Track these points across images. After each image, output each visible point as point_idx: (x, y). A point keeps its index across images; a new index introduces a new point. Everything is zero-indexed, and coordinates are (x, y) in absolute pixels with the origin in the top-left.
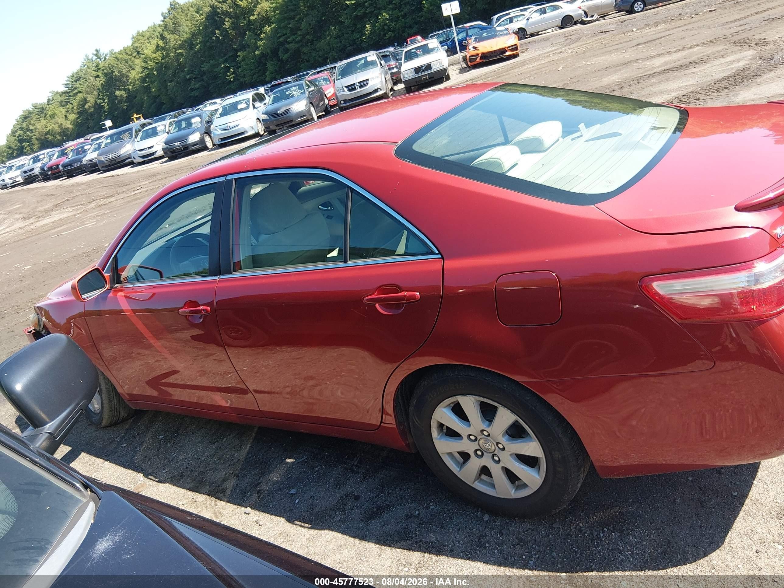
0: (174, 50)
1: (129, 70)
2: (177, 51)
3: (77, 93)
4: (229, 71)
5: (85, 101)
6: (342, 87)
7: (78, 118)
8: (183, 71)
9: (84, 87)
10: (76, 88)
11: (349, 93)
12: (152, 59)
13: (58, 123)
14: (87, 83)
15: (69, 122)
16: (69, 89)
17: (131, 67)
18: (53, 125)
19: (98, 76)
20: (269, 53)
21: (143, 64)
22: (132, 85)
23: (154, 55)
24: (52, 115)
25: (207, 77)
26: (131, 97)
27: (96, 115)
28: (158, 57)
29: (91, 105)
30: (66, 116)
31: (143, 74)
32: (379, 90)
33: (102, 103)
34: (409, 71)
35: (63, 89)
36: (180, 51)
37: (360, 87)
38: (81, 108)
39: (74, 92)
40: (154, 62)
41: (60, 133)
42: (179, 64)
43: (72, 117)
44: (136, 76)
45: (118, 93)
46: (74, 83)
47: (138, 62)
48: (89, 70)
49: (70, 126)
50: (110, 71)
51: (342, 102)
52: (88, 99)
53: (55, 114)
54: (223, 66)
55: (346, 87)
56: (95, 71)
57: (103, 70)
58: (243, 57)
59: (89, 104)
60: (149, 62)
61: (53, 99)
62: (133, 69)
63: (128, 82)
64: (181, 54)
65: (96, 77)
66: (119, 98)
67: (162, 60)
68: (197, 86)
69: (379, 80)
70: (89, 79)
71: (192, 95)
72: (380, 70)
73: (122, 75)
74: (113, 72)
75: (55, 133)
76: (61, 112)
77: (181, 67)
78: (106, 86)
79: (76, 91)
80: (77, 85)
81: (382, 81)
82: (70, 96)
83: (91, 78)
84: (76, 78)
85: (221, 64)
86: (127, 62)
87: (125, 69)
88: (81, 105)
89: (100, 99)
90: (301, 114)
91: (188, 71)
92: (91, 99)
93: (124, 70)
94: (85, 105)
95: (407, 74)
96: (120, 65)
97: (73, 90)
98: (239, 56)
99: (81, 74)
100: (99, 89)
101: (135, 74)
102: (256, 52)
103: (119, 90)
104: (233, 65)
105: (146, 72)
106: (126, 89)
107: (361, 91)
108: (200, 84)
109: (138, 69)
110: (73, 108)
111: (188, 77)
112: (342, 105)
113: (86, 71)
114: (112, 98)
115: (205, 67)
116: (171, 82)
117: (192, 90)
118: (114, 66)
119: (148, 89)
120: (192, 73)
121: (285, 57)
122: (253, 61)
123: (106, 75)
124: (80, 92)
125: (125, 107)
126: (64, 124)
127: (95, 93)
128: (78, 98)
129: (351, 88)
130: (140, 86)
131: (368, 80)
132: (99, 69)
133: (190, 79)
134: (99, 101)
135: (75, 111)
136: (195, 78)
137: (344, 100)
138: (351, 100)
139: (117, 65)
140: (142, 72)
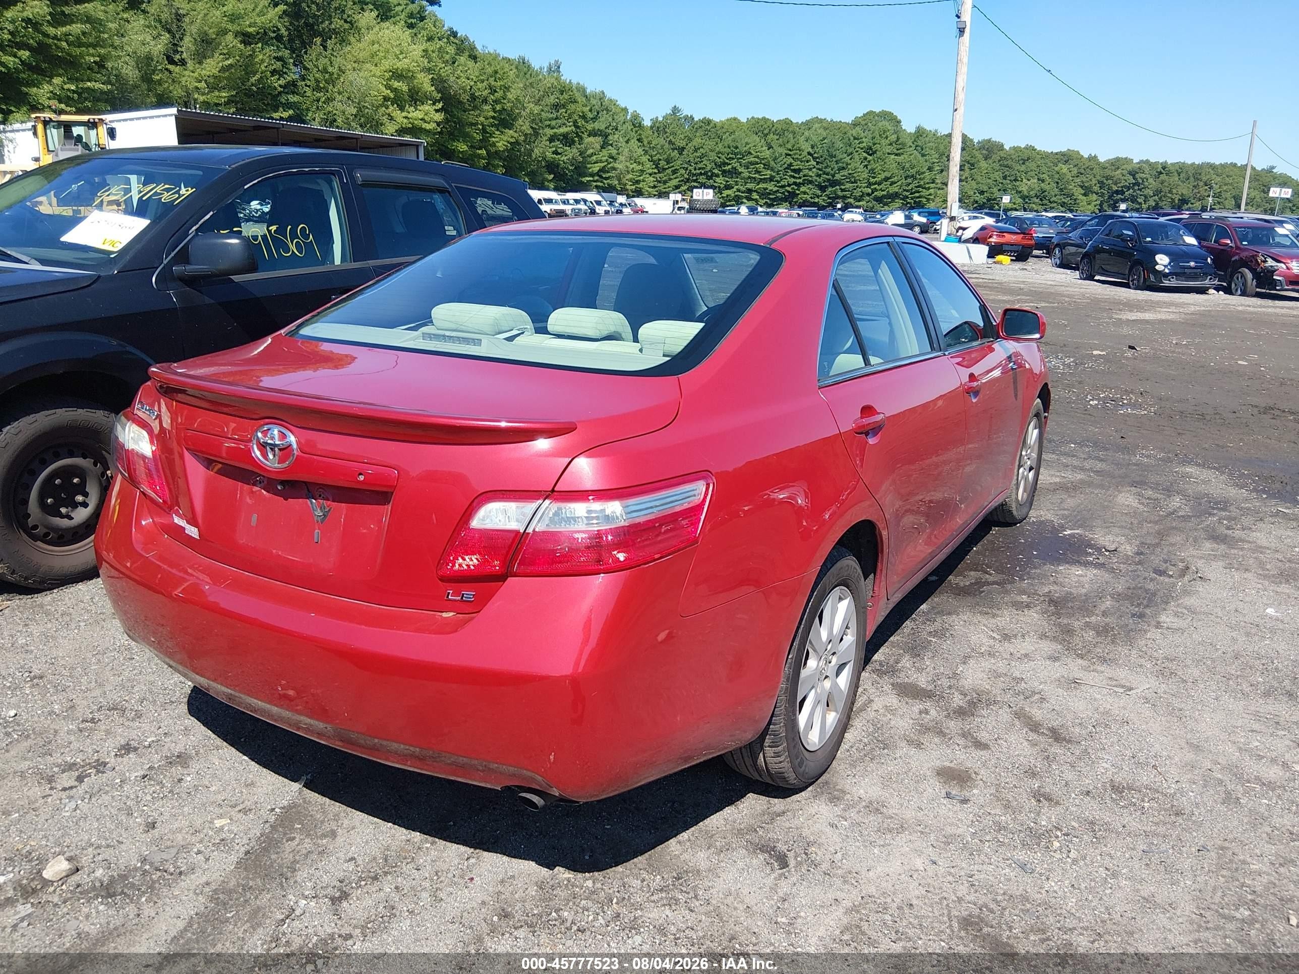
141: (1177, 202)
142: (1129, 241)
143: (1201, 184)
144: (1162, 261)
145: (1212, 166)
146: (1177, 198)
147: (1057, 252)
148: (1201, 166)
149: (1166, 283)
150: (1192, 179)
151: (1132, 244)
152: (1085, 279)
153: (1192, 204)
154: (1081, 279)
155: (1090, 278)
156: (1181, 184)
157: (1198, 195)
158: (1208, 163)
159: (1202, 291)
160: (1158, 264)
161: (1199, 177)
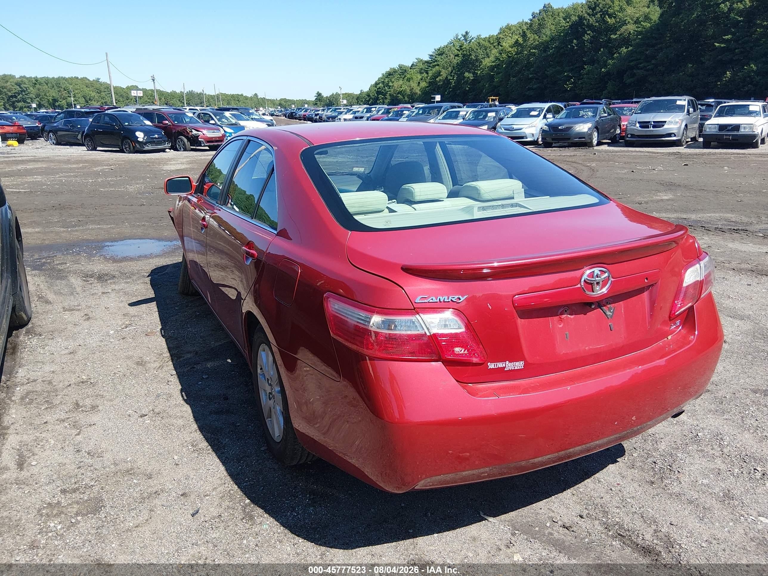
0: (529, 49)
1: (485, 57)
2: (531, 51)
3: (436, 65)
4: (569, 80)
5: (439, 74)
6: (636, 122)
7: (428, 87)
8: (528, 70)
9: (443, 62)
10: (436, 61)
11: (640, 129)
12: (507, 52)
13: (410, 87)
14: (447, 59)
15: (419, 88)
16: (432, 60)
17: (487, 55)
18: (406, 87)
19: (457, 55)
20: (615, 73)
21: (498, 55)
22: (481, 70)
23: (510, 49)
24: (410, 78)
25: (547, 81)
26: (477, 80)
27: (442, 89)
28: (513, 52)
29: (442, 79)
30: (419, 83)
31: (493, 64)
32: (673, 135)
33: (451, 80)
34: (713, 126)
35: (427, 58)
36: (534, 51)
37: (654, 127)
38: (433, 79)
39: (434, 64)
40: (508, 54)
41: (409, 95)
42: (529, 63)
43: (423, 84)
44: (488, 64)
45: (467, 74)
46: (437, 56)
47: (495, 52)
48: (453, 48)
49: (419, 92)
50: (468, 54)
51: (629, 136)
52: (441, 73)
53: (412, 78)
54: (566, 74)
55: (639, 122)
56: (458, 50)
57: (463, 51)
58: (588, 70)
59: (441, 78)
60: (503, 54)
61: (416, 65)
62: (489, 57)
63: (479, 67)
64: (534, 54)
65: (456, 56)
66: (466, 79)
67: (515, 55)
68: (535, 86)
69: (678, 126)
70: (450, 56)
71: (527, 93)
72: (684, 116)
73: (477, 60)
74: (470, 55)
75: (406, 94)
76: (417, 77)
77: (529, 65)
78: (460, 66)
79: (436, 63)
80: (439, 58)
81: (680, 127)
82: (430, 66)
83: (452, 56)
84: (441, 52)
85: (565, 72)
86: (486, 50)
87: (482, 55)
88: (434, 76)
89: (451, 76)
90: (581, 135)
91: (534, 70)
92: (444, 73)
93: (480, 56)
94: (437, 77)
95: (710, 128)
96: (479, 50)
97: (434, 62)
98: (585, 69)
99: (446, 50)
100: (454, 67)
101: (487, 62)
102: (603, 70)
103: (469, 72)
104: (576, 75)
105: (498, 62)
106: (475, 73)
107: (653, 131)
108: (538, 85)
109: (492, 58)
110: (427, 77)
111: (531, 76)
112: (627, 139)
113: (450, 48)
114: (461, 77)
115: (550, 71)
116: (514, 77)
117: (529, 89)
118: (473, 50)
119: (492, 77)
120: (535, 74)
121: (628, 81)
122: (596, 76)
123: (464, 56)
124: (438, 65)
125: (467, 89)
126: (415, 89)
127: (450, 69)
128: (434, 70)
129: (644, 125)
130: (488, 73)
131: (665, 122)
132: (461, 49)
133: (531, 79)
134: (449, 77)
135: (428, 81)
136: (536, 79)
137: (631, 134)
138: (639, 136)
139: (477, 50)
140: (493, 62)
141: (51, 101)
142: (115, 125)
143: (62, 90)
144: (140, 136)
145: (64, 79)
146: (51, 99)
147: (52, 136)
148: (59, 79)
149: (146, 148)
150: (55, 87)
151: (118, 127)
152: (91, 150)
153: (60, 102)
154: (88, 150)
155: (95, 149)
156: (50, 90)
157: (63, 96)
158: (62, 77)
159: (163, 150)
160: (138, 138)
161: (60, 86)
